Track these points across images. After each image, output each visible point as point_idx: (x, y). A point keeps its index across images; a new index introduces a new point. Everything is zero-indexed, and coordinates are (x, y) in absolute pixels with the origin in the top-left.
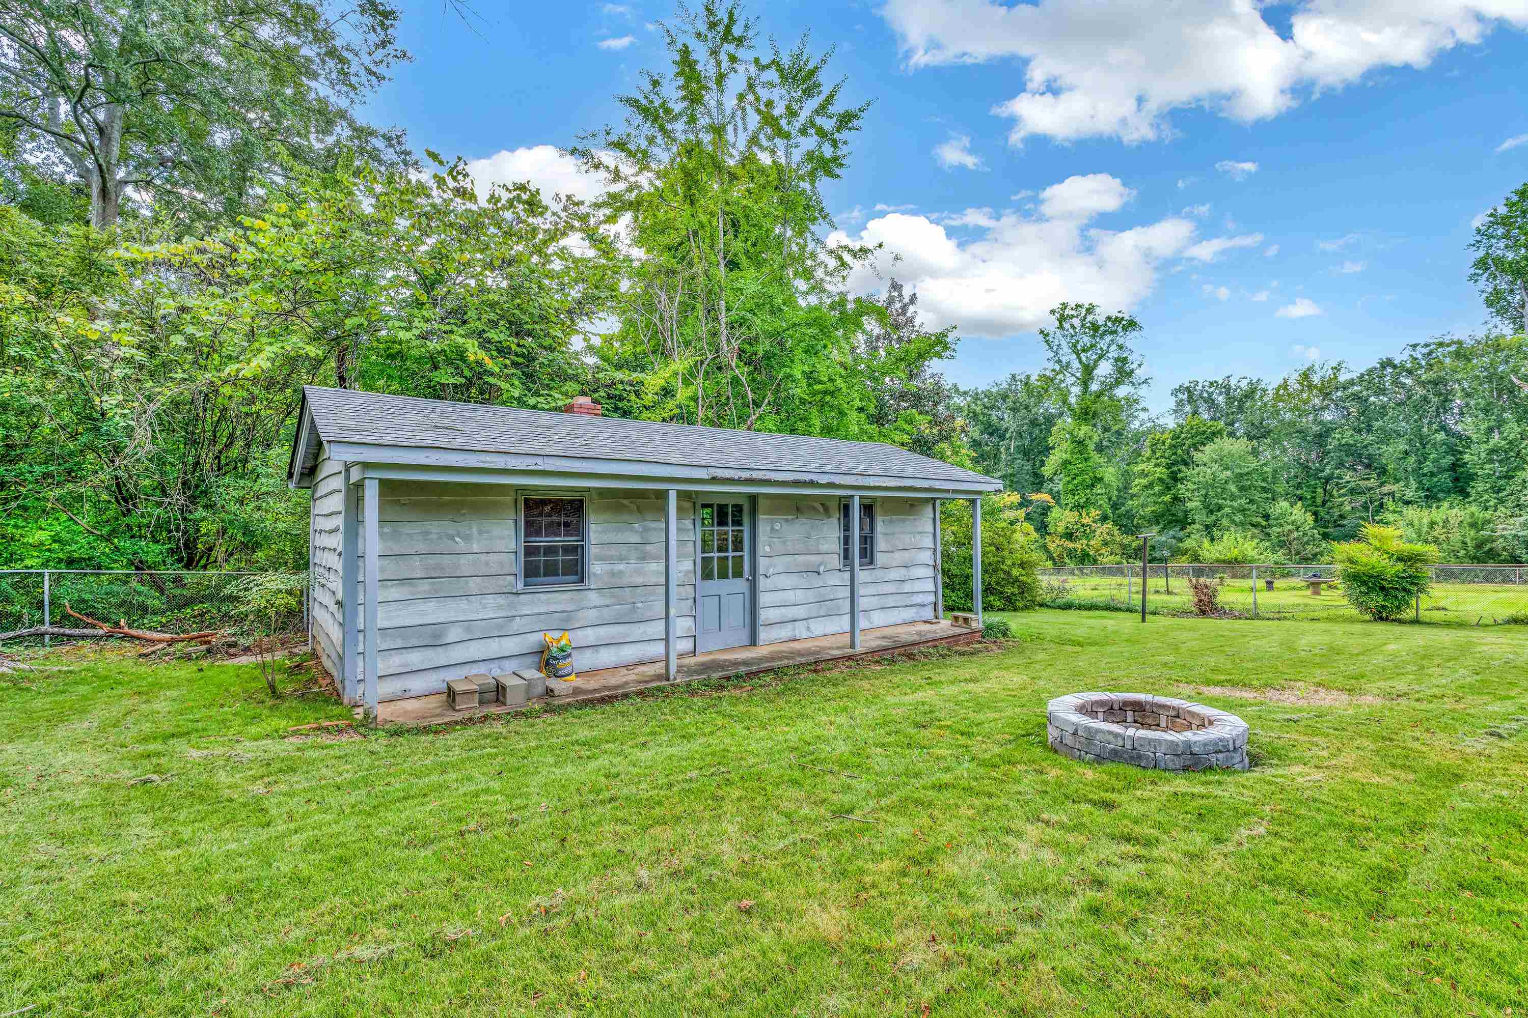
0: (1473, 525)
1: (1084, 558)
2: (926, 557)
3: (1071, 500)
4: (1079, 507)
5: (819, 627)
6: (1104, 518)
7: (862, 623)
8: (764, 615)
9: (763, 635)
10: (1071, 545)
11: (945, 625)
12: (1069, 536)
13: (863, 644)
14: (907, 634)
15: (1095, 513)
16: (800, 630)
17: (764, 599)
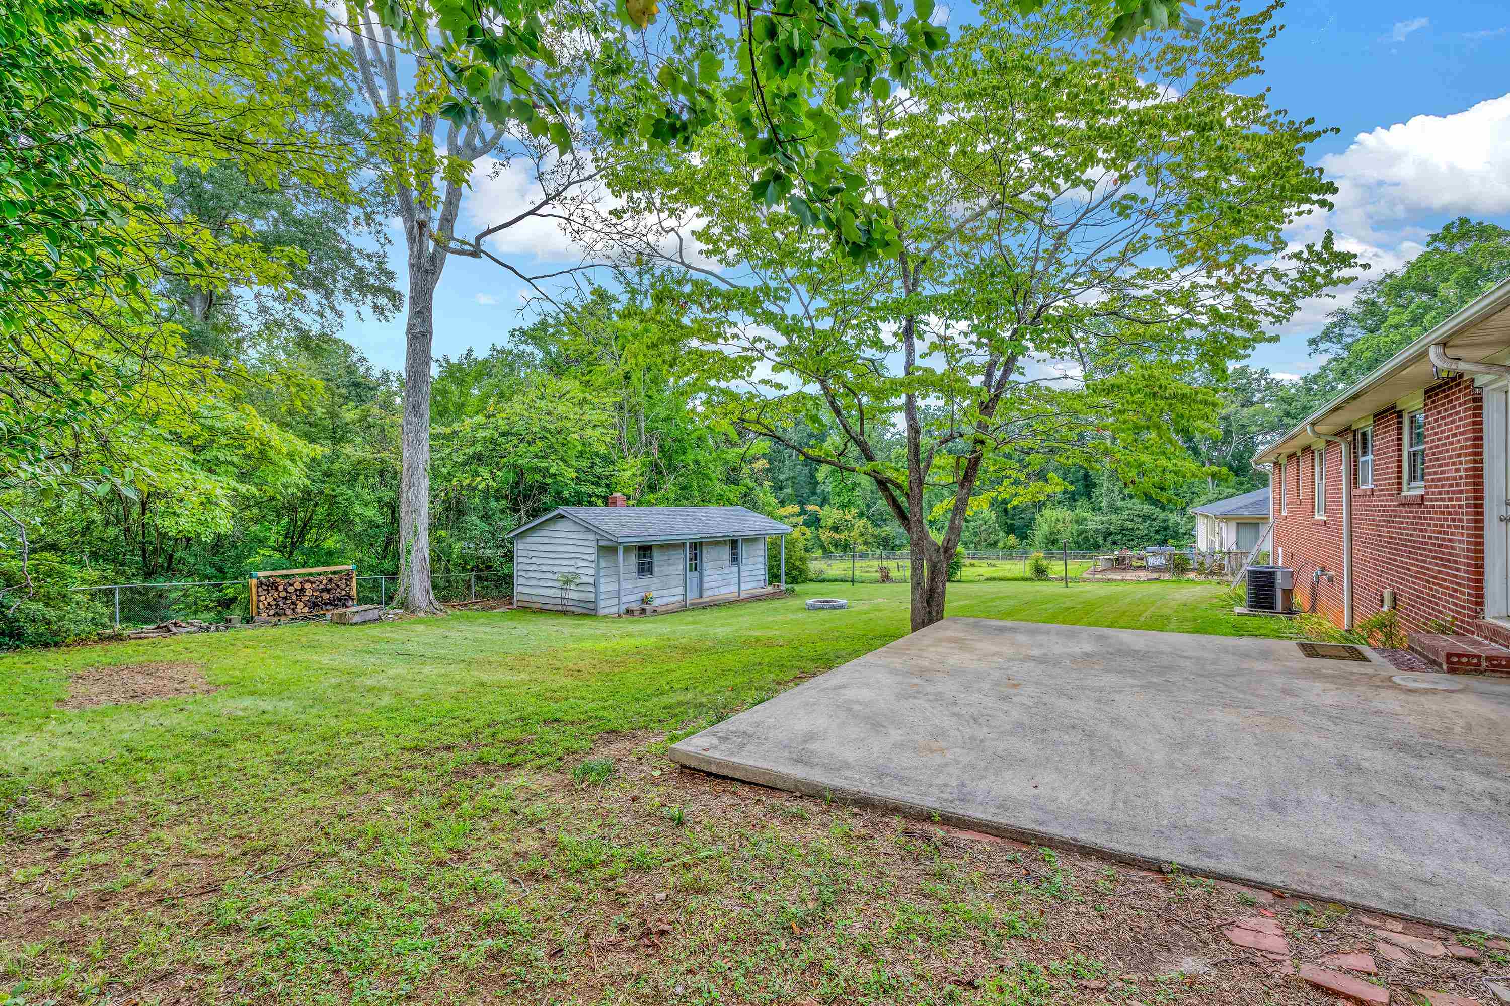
0: (1077, 522)
1: (845, 547)
2: (761, 559)
3: (836, 500)
4: (843, 506)
5: (723, 590)
6: (861, 515)
7: (743, 586)
8: (705, 586)
9: (705, 594)
10: (837, 536)
11: (770, 589)
12: (836, 529)
13: (743, 596)
14: (758, 592)
15: (854, 511)
16: (716, 592)
17: (705, 579)
